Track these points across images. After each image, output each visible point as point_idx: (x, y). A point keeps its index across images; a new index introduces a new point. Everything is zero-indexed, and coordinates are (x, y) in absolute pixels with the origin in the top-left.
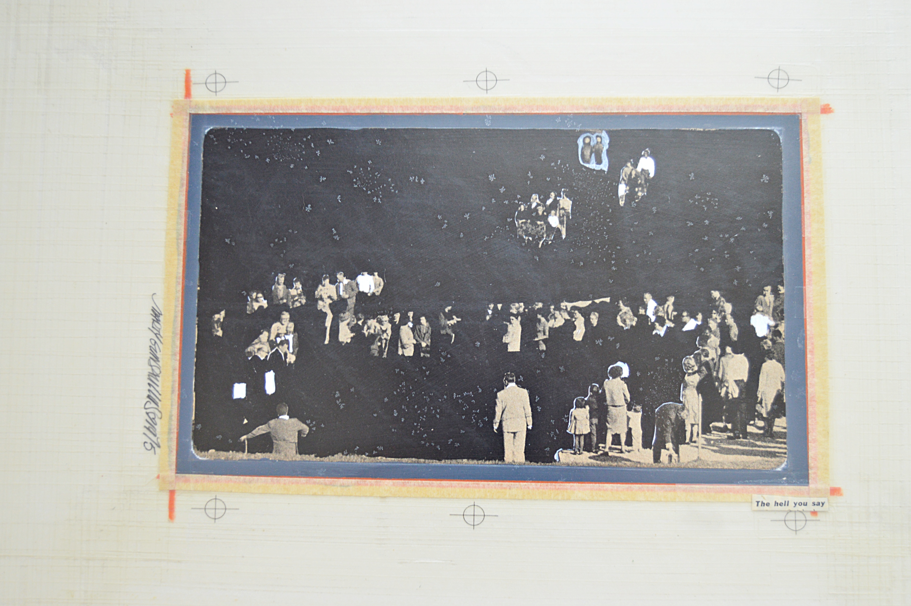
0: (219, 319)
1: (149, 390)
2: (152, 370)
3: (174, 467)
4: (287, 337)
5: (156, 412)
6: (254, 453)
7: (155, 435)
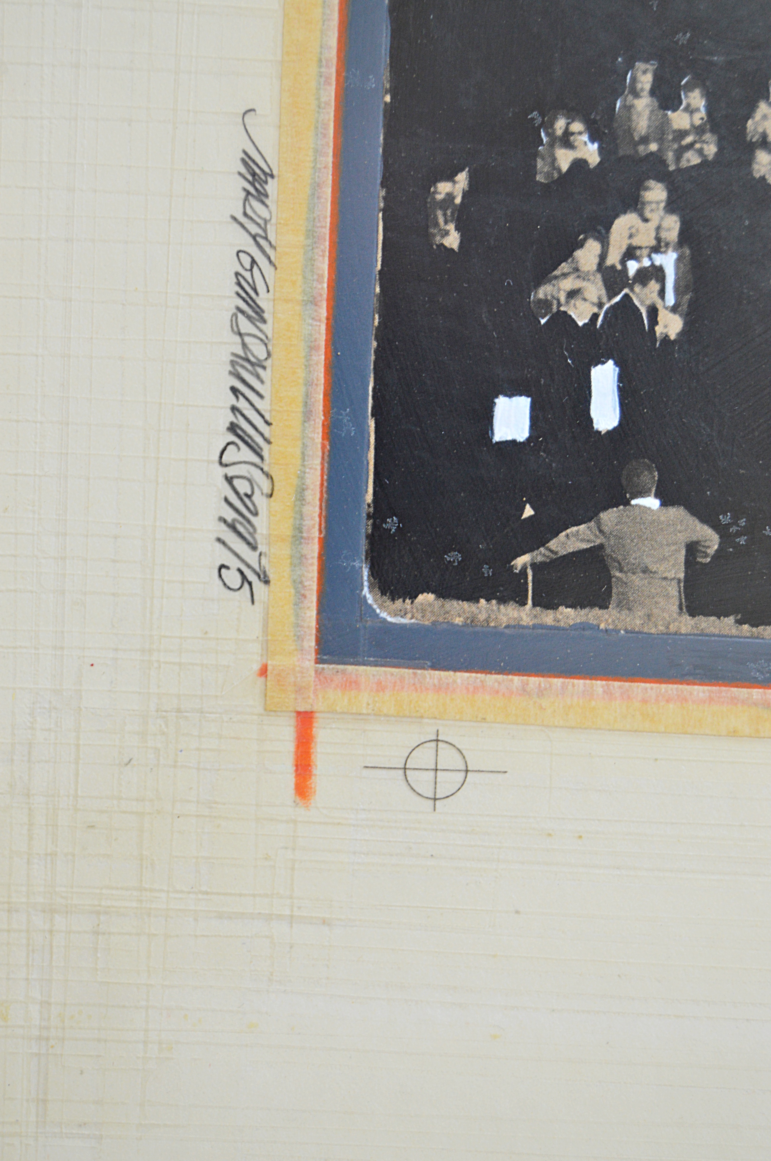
0: (450, 197)
1: (234, 409)
2: (244, 345)
3: (311, 643)
4: (659, 259)
5: (257, 474)
6: (553, 606)
7: (254, 548)
